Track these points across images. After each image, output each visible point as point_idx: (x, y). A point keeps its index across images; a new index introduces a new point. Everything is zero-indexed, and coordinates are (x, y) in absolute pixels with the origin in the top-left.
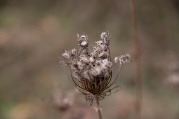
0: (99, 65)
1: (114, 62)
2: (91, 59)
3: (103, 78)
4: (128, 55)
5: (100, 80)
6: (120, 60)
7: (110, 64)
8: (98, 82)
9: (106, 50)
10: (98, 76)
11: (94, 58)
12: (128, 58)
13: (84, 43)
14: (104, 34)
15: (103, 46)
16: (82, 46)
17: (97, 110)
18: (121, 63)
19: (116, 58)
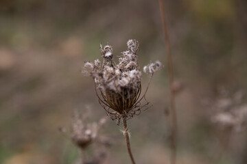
0: (126, 76)
1: (142, 72)
2: (117, 72)
3: (131, 91)
4: (158, 62)
5: (128, 92)
6: (150, 69)
7: (138, 73)
8: (126, 96)
9: (133, 60)
10: (125, 86)
11: (120, 70)
12: (158, 65)
13: (108, 54)
14: (130, 41)
15: (130, 55)
16: (106, 57)
17: (124, 132)
18: (150, 71)
19: (145, 68)
